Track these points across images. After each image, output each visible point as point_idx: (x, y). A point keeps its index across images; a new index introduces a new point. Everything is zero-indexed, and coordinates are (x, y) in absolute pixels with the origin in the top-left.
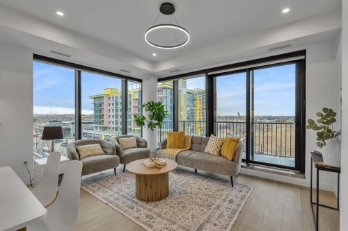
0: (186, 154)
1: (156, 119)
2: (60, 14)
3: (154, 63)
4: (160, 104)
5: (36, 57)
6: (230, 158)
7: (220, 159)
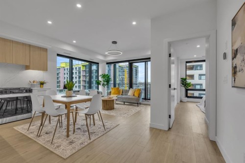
0: (120, 96)
1: (106, 82)
2: (74, 42)
3: (105, 56)
4: (108, 75)
5: (58, 55)
6: (137, 96)
7: (134, 97)
